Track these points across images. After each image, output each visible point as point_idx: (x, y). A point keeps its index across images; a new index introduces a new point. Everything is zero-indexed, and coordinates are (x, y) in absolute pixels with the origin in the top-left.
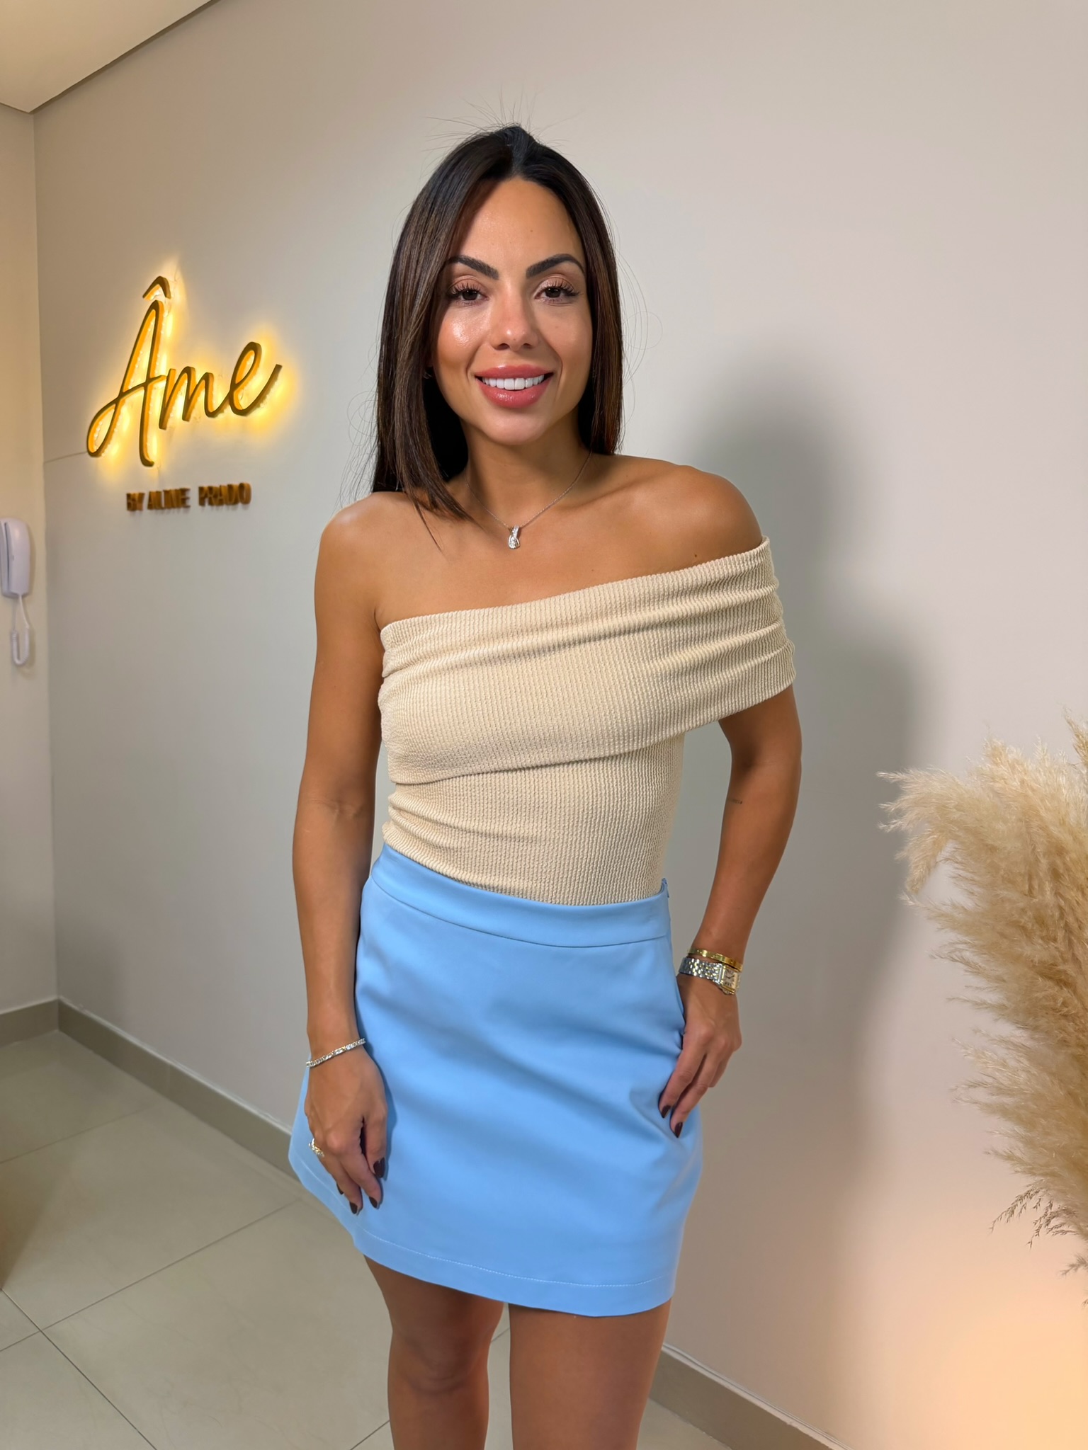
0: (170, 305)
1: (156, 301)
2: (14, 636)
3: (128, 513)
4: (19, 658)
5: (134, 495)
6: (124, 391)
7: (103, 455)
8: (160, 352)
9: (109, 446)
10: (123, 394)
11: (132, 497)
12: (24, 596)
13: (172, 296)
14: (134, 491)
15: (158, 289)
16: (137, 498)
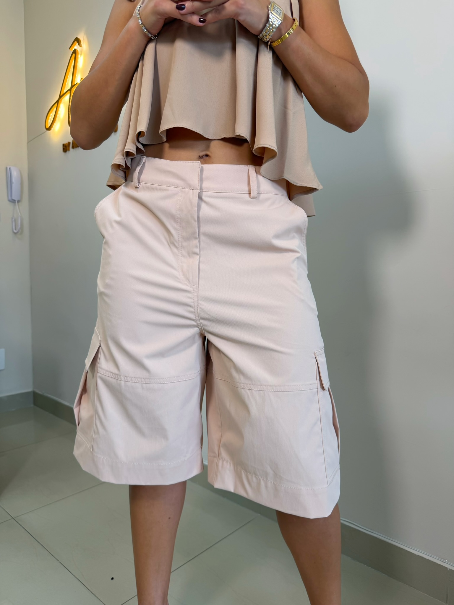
0: (81, 51)
1: (75, 50)
2: (13, 220)
3: (63, 153)
4: (16, 229)
5: (66, 143)
6: (61, 95)
7: (52, 129)
8: (77, 74)
9: (55, 124)
10: (60, 97)
11: (65, 145)
12: (18, 201)
13: (82, 46)
14: (66, 142)
15: (76, 43)
16: (67, 145)
